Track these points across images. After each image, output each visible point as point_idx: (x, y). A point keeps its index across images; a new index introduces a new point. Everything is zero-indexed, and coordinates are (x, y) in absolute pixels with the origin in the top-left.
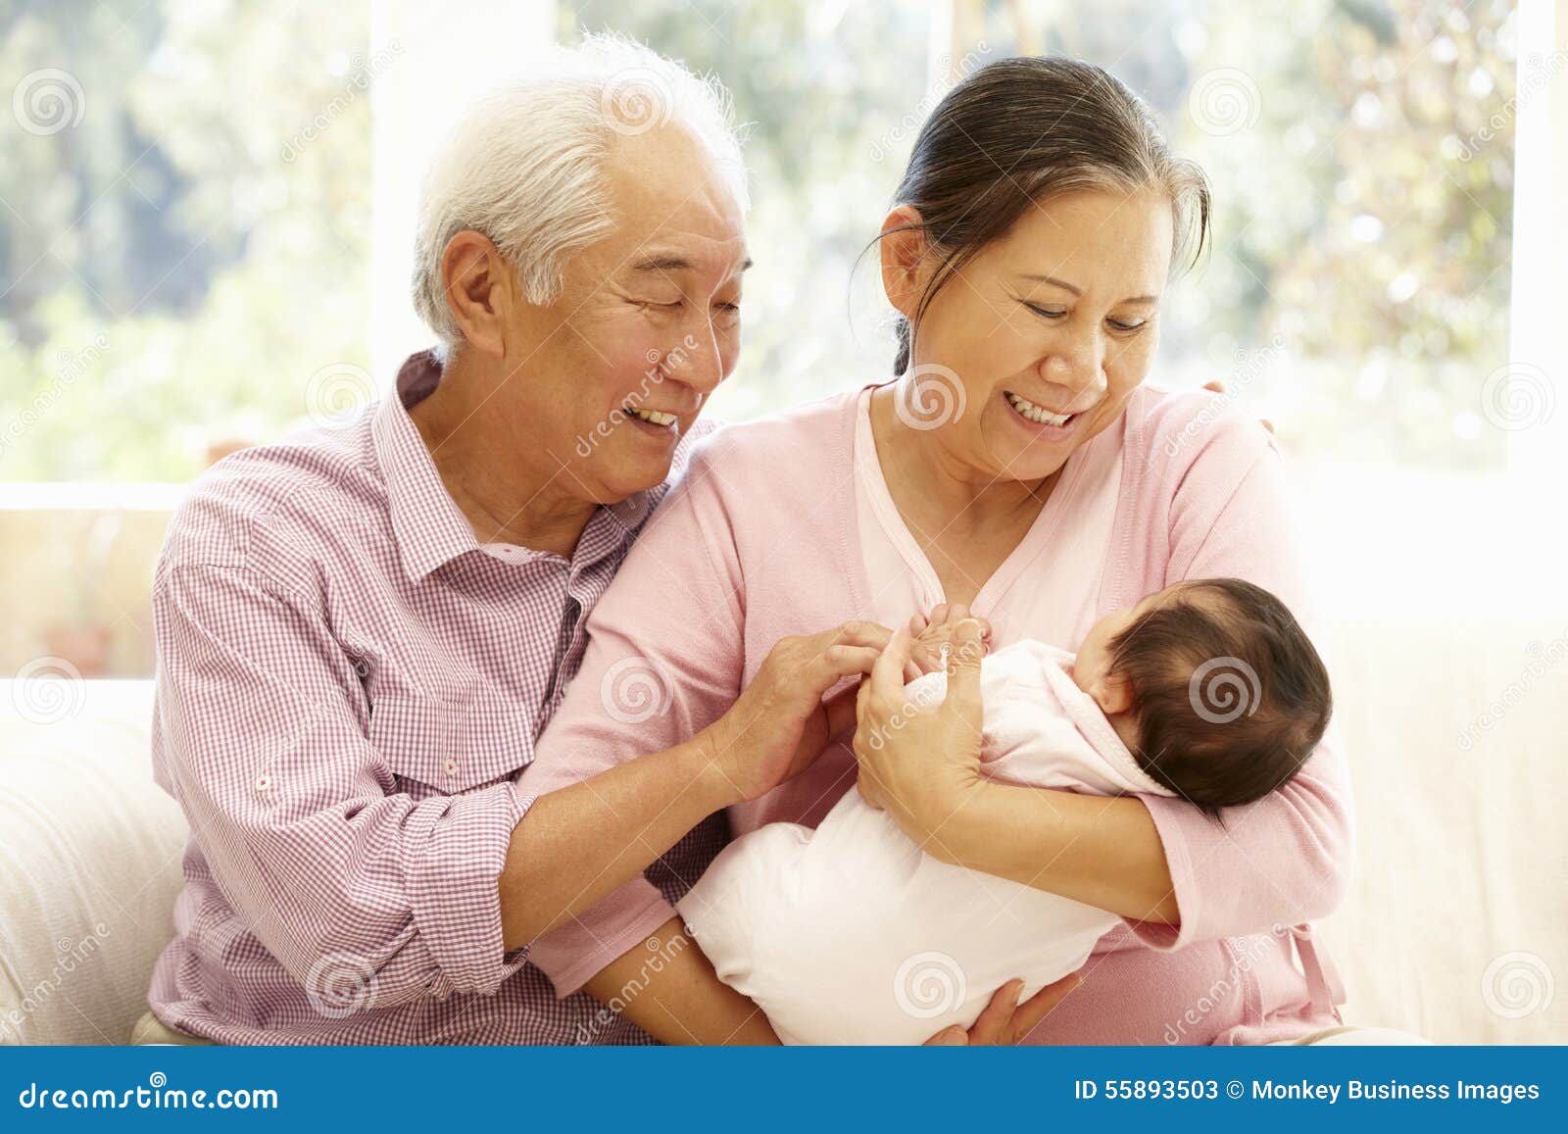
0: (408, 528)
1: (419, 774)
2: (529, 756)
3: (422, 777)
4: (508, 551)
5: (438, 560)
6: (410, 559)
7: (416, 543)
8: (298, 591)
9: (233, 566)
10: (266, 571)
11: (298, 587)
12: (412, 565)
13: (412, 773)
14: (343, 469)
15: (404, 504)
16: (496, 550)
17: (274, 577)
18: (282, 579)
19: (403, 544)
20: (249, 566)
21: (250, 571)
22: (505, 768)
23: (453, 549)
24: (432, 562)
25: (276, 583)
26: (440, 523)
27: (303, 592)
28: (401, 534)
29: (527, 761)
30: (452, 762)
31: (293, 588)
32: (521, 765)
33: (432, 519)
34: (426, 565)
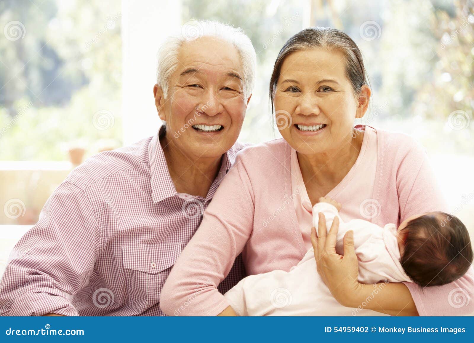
0: (156, 185)
1: (141, 269)
2: (174, 263)
3: (142, 270)
4: (186, 196)
5: (164, 197)
6: (155, 195)
7: (157, 190)
8: (94, 208)
9: (80, 189)
10: (89, 196)
11: (95, 207)
12: (155, 197)
13: (139, 269)
14: (136, 162)
15: (155, 177)
16: (182, 196)
17: (90, 200)
18: (92, 202)
19: (153, 190)
20: (85, 191)
21: (84, 193)
22: (166, 267)
23: (169, 194)
24: (162, 198)
25: (90, 202)
26: (166, 185)
27: (95, 209)
28: (153, 187)
29: (173, 264)
30: (154, 263)
31: (93, 206)
32: (171, 265)
33: (164, 183)
34: (160, 198)
